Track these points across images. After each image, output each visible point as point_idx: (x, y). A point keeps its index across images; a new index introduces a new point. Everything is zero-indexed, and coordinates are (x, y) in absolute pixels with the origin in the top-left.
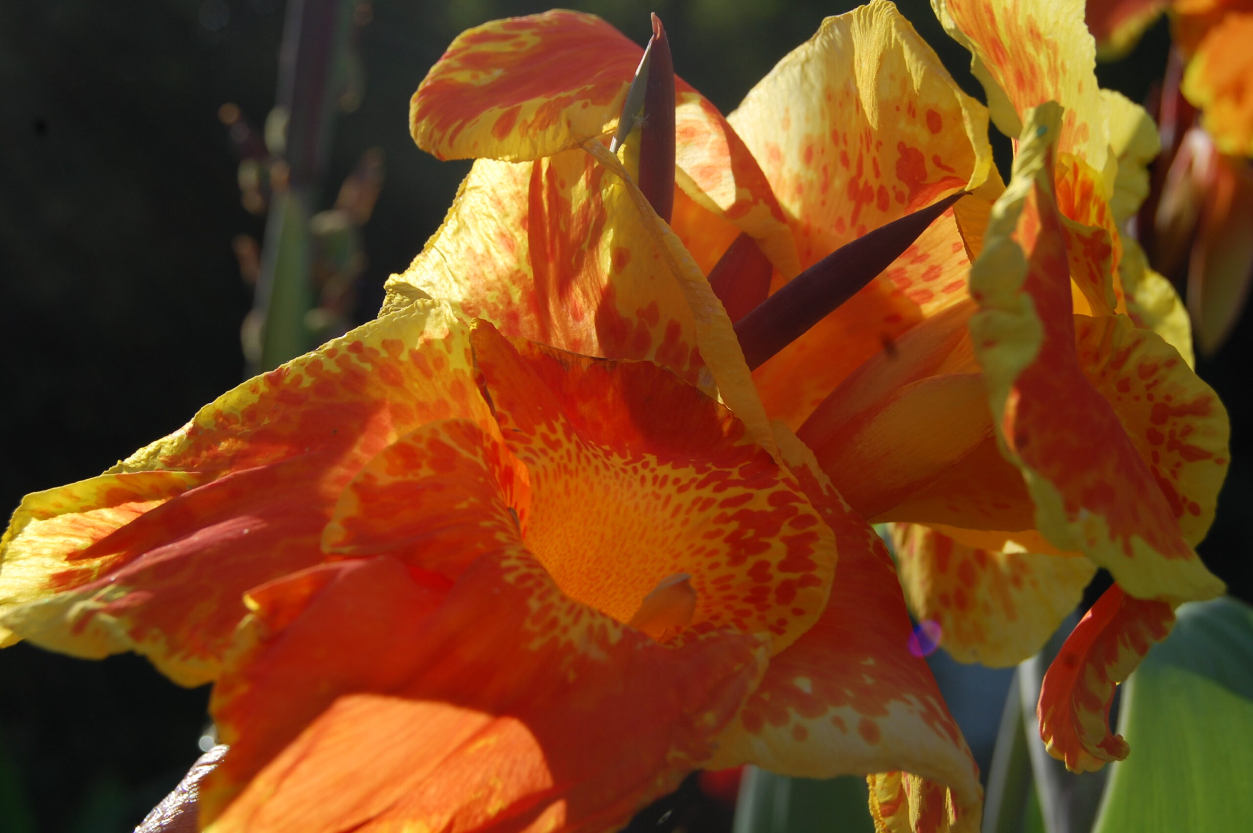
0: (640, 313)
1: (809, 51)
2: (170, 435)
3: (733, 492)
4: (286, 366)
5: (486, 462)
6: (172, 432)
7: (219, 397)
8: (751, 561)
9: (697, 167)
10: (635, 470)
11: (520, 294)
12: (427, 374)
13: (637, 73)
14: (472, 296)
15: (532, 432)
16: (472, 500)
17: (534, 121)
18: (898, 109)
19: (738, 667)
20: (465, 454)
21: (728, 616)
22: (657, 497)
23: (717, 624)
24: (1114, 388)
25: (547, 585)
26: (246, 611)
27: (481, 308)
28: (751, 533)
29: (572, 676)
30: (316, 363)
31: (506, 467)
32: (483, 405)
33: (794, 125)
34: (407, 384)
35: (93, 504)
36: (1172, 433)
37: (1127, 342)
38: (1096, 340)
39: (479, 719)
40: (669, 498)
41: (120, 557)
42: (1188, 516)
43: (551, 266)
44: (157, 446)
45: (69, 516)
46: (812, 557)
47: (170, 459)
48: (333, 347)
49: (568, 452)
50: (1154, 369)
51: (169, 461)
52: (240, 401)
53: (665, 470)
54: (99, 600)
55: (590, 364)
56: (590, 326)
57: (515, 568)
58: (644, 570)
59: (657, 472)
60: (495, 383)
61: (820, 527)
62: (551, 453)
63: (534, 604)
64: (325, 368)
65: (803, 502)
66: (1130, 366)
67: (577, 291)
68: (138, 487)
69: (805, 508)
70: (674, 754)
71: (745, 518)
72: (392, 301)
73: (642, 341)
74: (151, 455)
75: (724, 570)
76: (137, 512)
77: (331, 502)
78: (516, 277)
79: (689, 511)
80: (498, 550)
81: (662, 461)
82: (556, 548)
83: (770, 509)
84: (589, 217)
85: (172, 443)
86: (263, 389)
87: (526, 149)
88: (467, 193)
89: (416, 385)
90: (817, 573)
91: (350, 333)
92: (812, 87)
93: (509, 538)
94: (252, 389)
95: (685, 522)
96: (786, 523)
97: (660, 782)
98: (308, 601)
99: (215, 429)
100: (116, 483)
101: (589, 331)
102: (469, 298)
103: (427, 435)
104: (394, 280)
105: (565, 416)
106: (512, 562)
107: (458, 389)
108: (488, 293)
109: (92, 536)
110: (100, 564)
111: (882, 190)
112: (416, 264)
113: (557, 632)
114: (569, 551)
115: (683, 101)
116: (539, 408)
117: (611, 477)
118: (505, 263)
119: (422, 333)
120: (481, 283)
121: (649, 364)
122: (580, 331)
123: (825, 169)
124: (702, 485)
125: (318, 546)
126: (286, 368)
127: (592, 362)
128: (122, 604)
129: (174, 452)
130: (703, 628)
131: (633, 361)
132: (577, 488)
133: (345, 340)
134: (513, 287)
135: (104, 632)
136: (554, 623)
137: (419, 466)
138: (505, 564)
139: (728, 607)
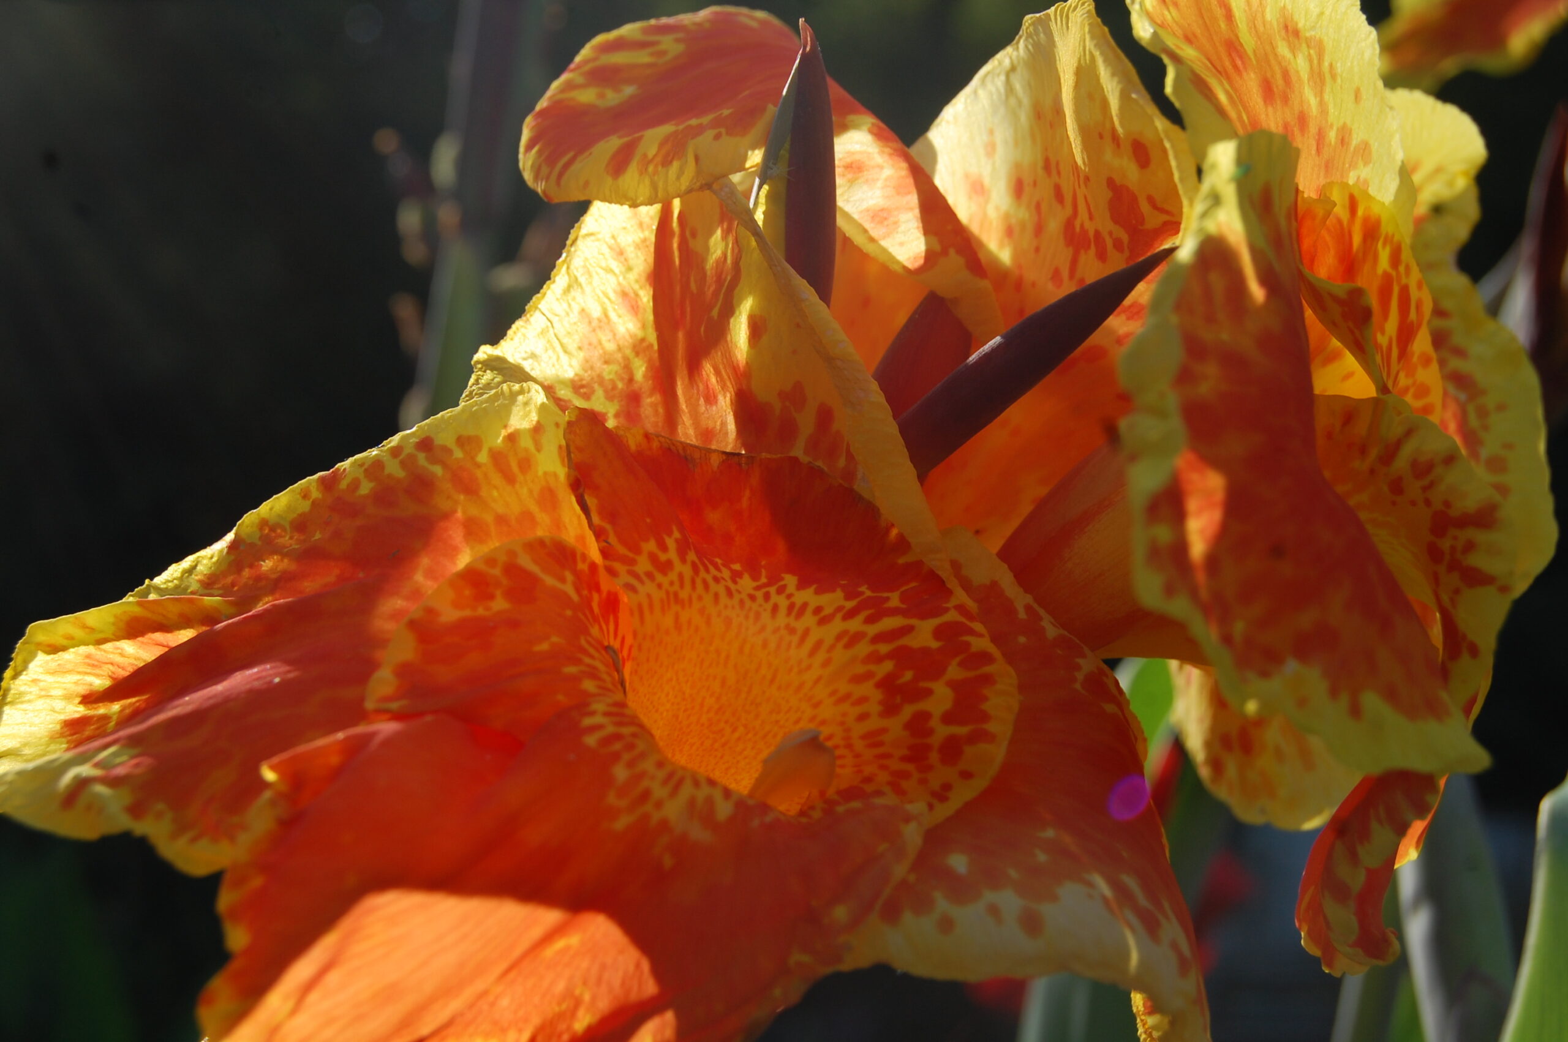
0: (783, 395)
1: (1014, 57)
2: (208, 547)
3: (890, 623)
4: (342, 466)
5: (578, 590)
6: (210, 544)
7: (264, 503)
8: (908, 711)
9: (867, 210)
10: (767, 597)
11: (643, 369)
12: (510, 479)
13: (784, 93)
14: (586, 371)
15: (637, 550)
16: (555, 639)
17: (655, 156)
18: (1101, 136)
19: (882, 847)
20: (549, 581)
21: (883, 777)
22: (792, 631)
23: (869, 788)
24: (1386, 489)
25: (641, 746)
26: (264, 785)
27: (596, 386)
28: (908, 676)
29: (668, 862)
30: (378, 464)
31: (609, 593)
32: (579, 517)
33: (1000, 150)
34: (484, 493)
35: (109, 635)
36: (1453, 549)
37: (1397, 431)
38: (1361, 428)
39: (550, 917)
40: (806, 632)
41: (141, 702)
42: (1465, 657)
43: (681, 335)
44: (194, 562)
45: (83, 649)
46: (986, 706)
47: (209, 578)
48: (398, 443)
49: (681, 576)
50: (1430, 467)
51: (207, 581)
52: (289, 508)
53: (807, 596)
54: (97, 765)
55: (722, 460)
56: (725, 412)
57: (599, 727)
58: (777, 722)
59: (793, 599)
60: (595, 489)
61: (999, 667)
62: (659, 578)
63: (620, 773)
64: (387, 471)
65: (981, 635)
66: (1401, 463)
67: (708, 368)
68: (164, 616)
69: (981, 643)
70: (798, 957)
71: (903, 656)
72: (480, 381)
73: (788, 430)
74: (186, 573)
75: (874, 723)
76: (164, 646)
77: (382, 642)
78: (639, 347)
79: (832, 648)
80: (582, 705)
81: (802, 585)
82: (667, 695)
83: (935, 645)
84: (723, 277)
85: (212, 558)
86: (316, 494)
87: (644, 191)
88: (579, 242)
89: (495, 494)
90: (992, 727)
91: (421, 425)
92: (1020, 103)
93: (600, 687)
94: (302, 494)
95: (827, 663)
96: (955, 662)
97: (777, 992)
98: (336, 773)
99: (259, 543)
100: (137, 611)
101: (724, 418)
102: (581, 373)
103: (503, 558)
104: (485, 353)
105: (682, 530)
106: (598, 719)
107: (548, 499)
108: (605, 367)
109: (110, 674)
110: (119, 709)
111: (1097, 234)
112: (515, 333)
113: (648, 807)
114: (684, 699)
115: (844, 128)
116: (648, 520)
117: (733, 607)
118: (627, 330)
119: (505, 427)
120: (596, 354)
121: (795, 460)
122: (713, 418)
123: (1038, 206)
124: (850, 615)
125: (362, 699)
126: (343, 468)
127: (724, 458)
128: (120, 771)
129: (213, 568)
130: (849, 794)
131: (774, 456)
132: (689, 622)
133: (413, 434)
134: (636, 360)
135: (96, 807)
136: (645, 795)
137: (491, 597)
138: (587, 721)
139: (883, 767)
